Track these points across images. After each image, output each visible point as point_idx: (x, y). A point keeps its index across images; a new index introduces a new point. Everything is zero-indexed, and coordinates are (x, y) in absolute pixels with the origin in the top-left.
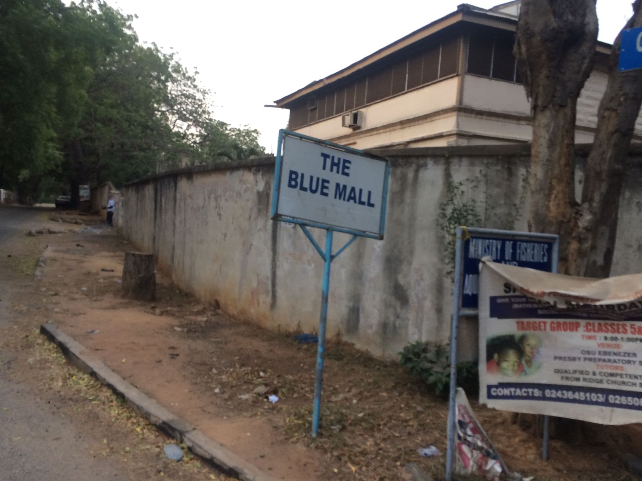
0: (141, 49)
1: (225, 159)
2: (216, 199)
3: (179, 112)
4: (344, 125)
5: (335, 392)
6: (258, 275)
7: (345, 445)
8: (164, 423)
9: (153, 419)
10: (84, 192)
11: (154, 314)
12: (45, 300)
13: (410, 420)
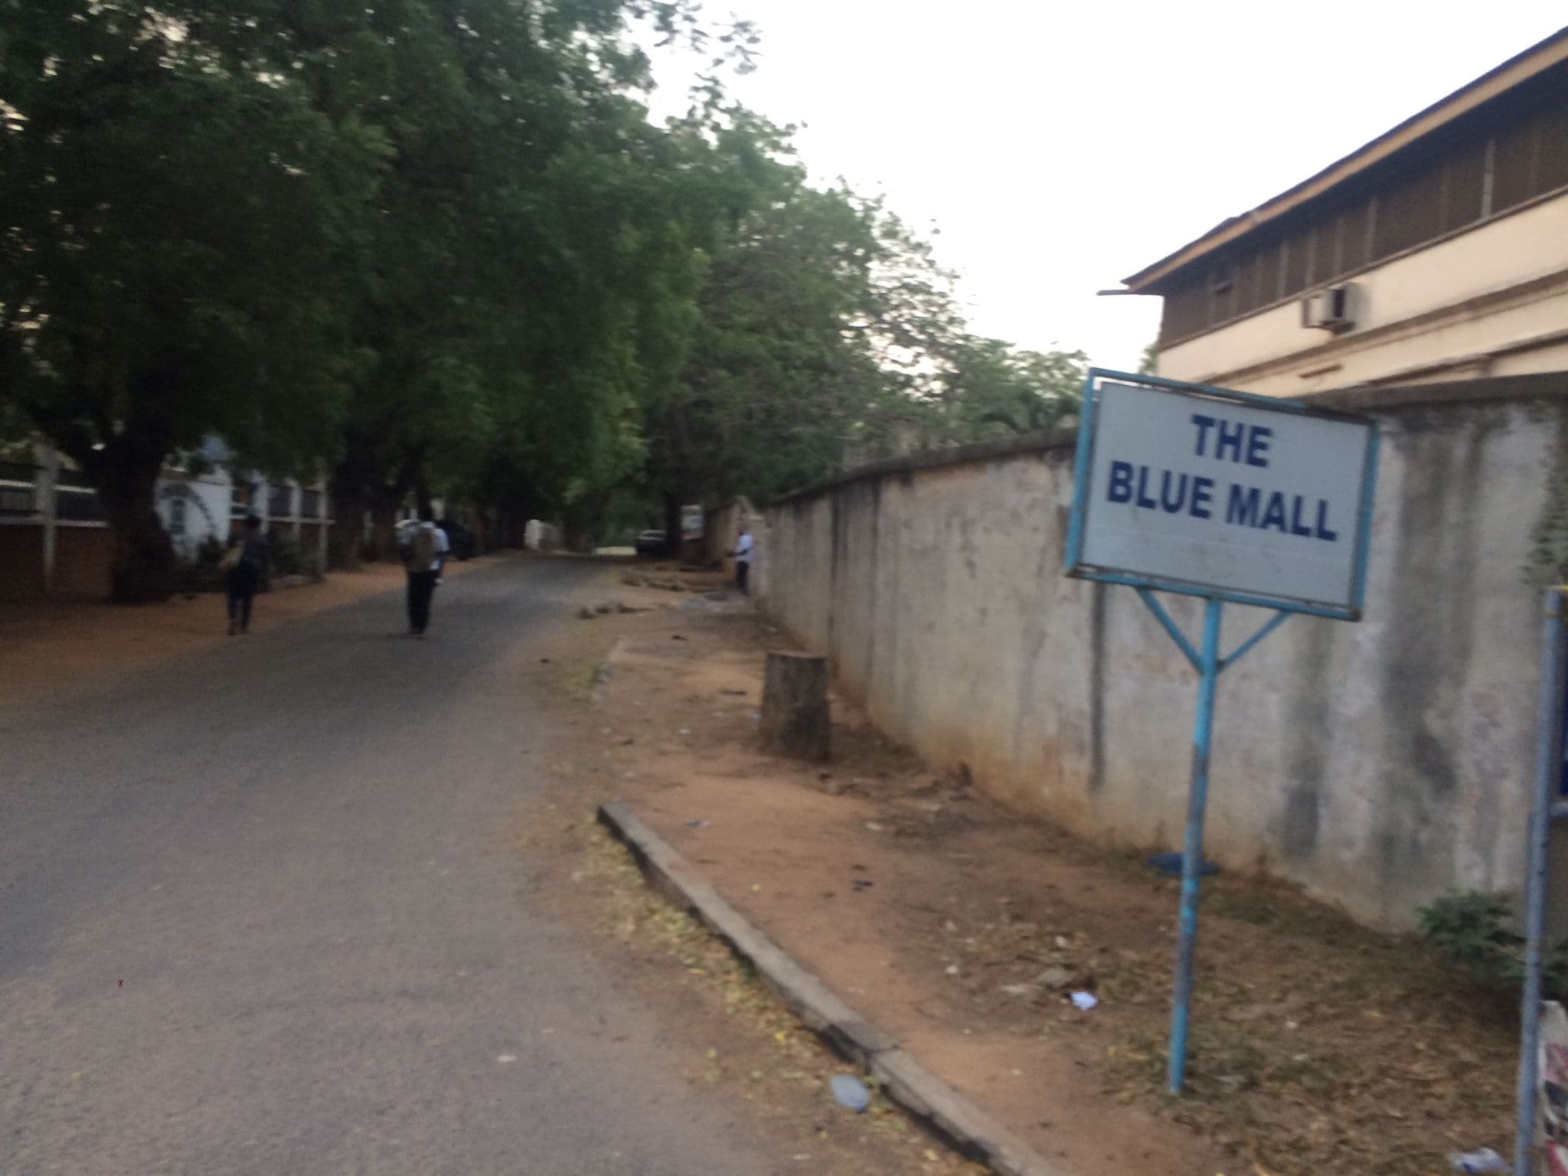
0: (813, 194)
1: (1000, 427)
2: (965, 526)
3: (895, 327)
4: (1306, 323)
5: (1243, 998)
6: (1059, 707)
7: (1251, 1122)
8: (832, 1027)
9: (810, 1018)
10: (691, 521)
11: (823, 791)
12: (607, 754)
13: (1436, 1081)
